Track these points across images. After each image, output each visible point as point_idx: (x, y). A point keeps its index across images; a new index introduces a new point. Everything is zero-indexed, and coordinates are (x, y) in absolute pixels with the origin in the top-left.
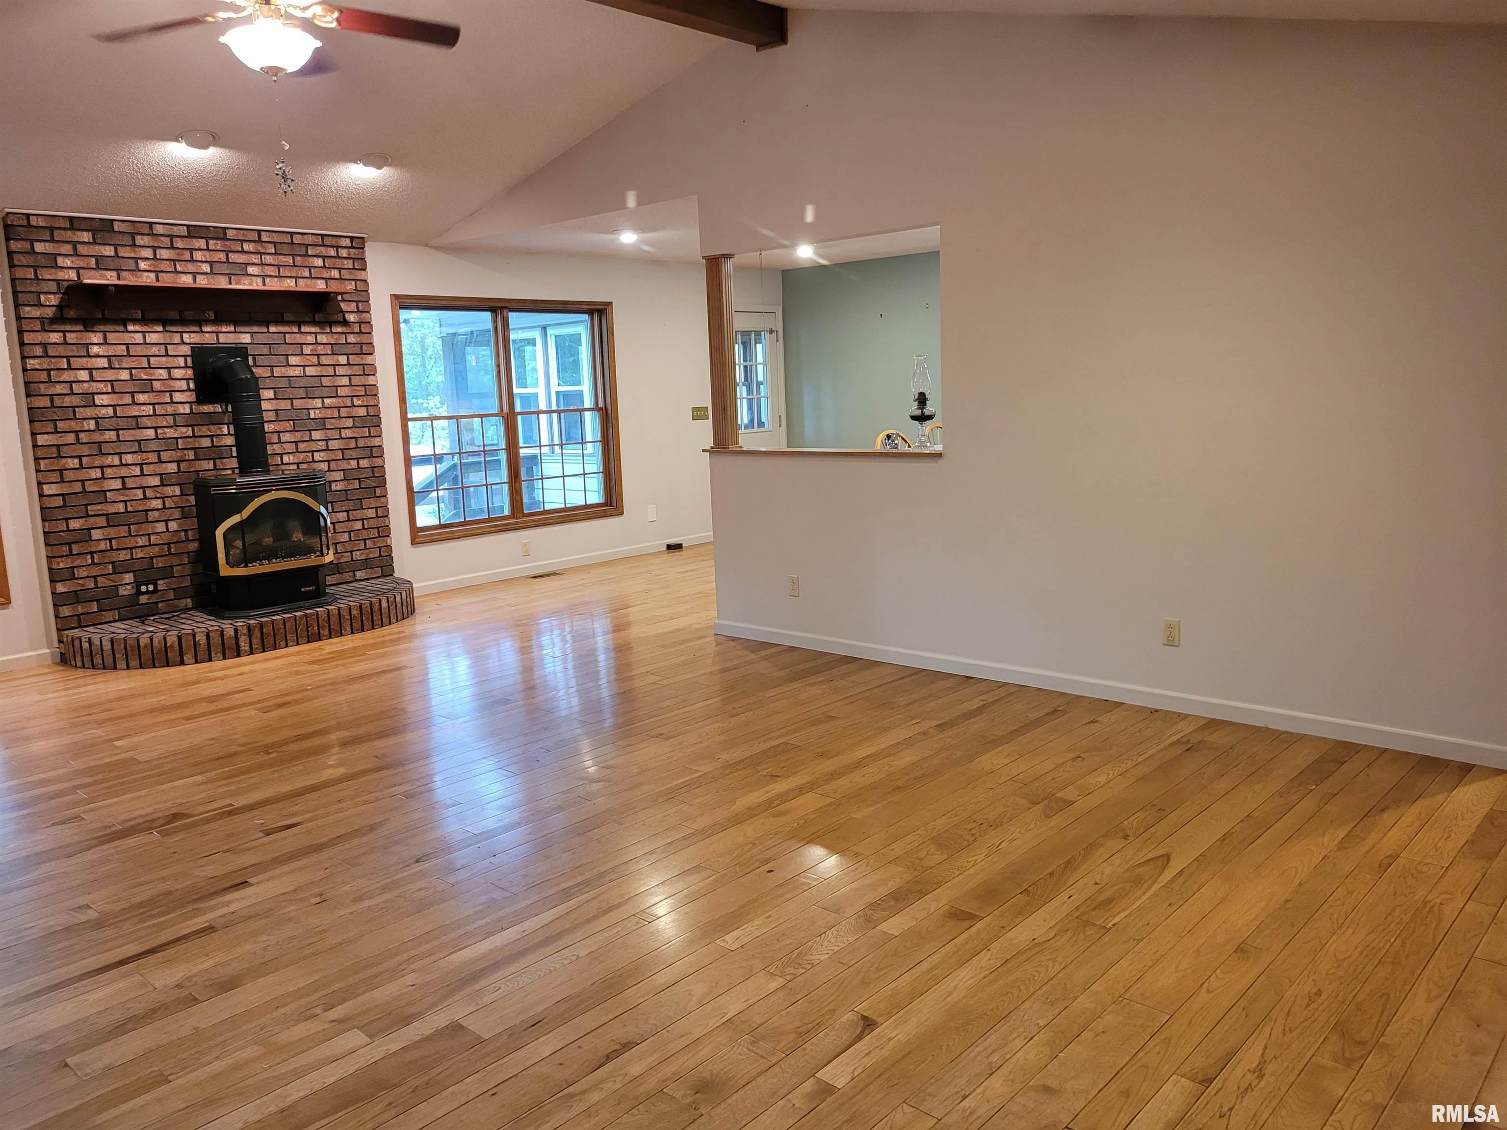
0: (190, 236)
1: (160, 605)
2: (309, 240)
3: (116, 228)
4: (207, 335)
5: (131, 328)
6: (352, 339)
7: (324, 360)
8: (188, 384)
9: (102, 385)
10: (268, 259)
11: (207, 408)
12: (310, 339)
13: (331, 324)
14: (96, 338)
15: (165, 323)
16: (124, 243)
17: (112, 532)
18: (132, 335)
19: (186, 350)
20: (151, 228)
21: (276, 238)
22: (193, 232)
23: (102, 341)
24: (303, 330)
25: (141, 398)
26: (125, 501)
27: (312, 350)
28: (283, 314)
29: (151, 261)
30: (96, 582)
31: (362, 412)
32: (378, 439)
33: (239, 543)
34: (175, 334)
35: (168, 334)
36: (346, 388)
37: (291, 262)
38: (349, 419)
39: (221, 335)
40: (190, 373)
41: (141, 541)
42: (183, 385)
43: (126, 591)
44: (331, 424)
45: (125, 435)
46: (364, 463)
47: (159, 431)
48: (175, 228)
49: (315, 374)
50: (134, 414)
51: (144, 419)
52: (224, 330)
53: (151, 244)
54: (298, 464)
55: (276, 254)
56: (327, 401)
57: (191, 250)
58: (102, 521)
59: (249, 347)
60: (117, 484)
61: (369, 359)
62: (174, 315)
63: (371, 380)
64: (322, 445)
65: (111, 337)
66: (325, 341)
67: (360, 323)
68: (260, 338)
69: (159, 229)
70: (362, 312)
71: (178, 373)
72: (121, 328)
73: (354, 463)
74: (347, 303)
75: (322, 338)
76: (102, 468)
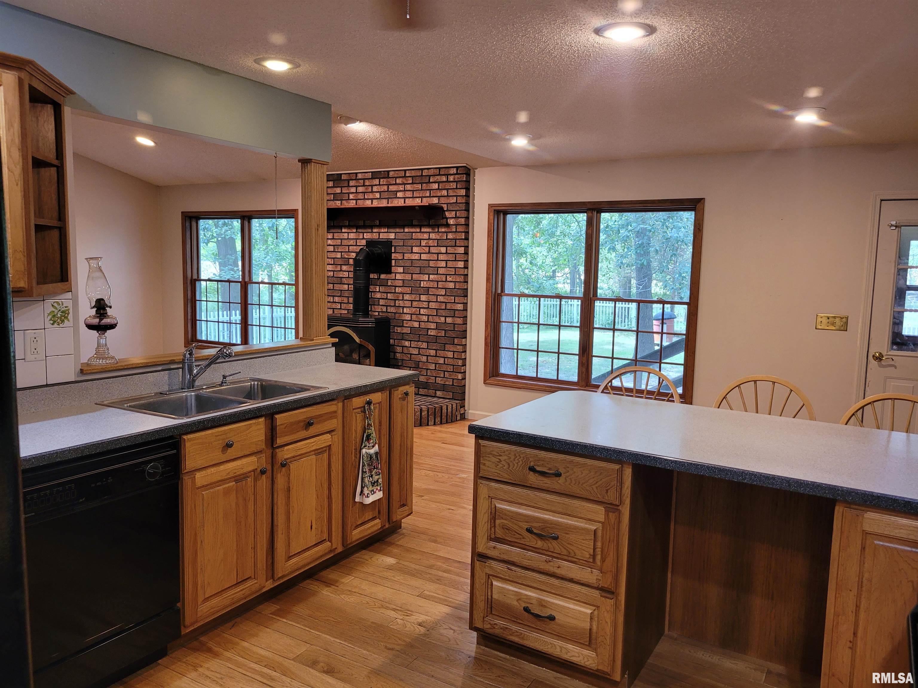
0: (372, 178)
2: (431, 172)
3: (343, 178)
4: (375, 234)
5: (343, 230)
7: (433, 250)
9: (330, 260)
10: (408, 187)
12: (426, 236)
13: (438, 226)
15: (357, 227)
16: (345, 185)
19: (364, 242)
20: (356, 176)
21: (413, 173)
22: (375, 175)
24: (422, 231)
25: (344, 268)
28: (412, 220)
29: (355, 194)
31: (451, 285)
39: (381, 234)
48: (366, 174)
50: (341, 276)
51: (344, 279)
53: (355, 185)
55: (412, 183)
57: (372, 186)
61: (460, 250)
62: (361, 223)
65: (336, 236)
66: (434, 238)
67: (457, 225)
68: (400, 236)
69: (360, 176)
72: (340, 231)
75: (433, 236)
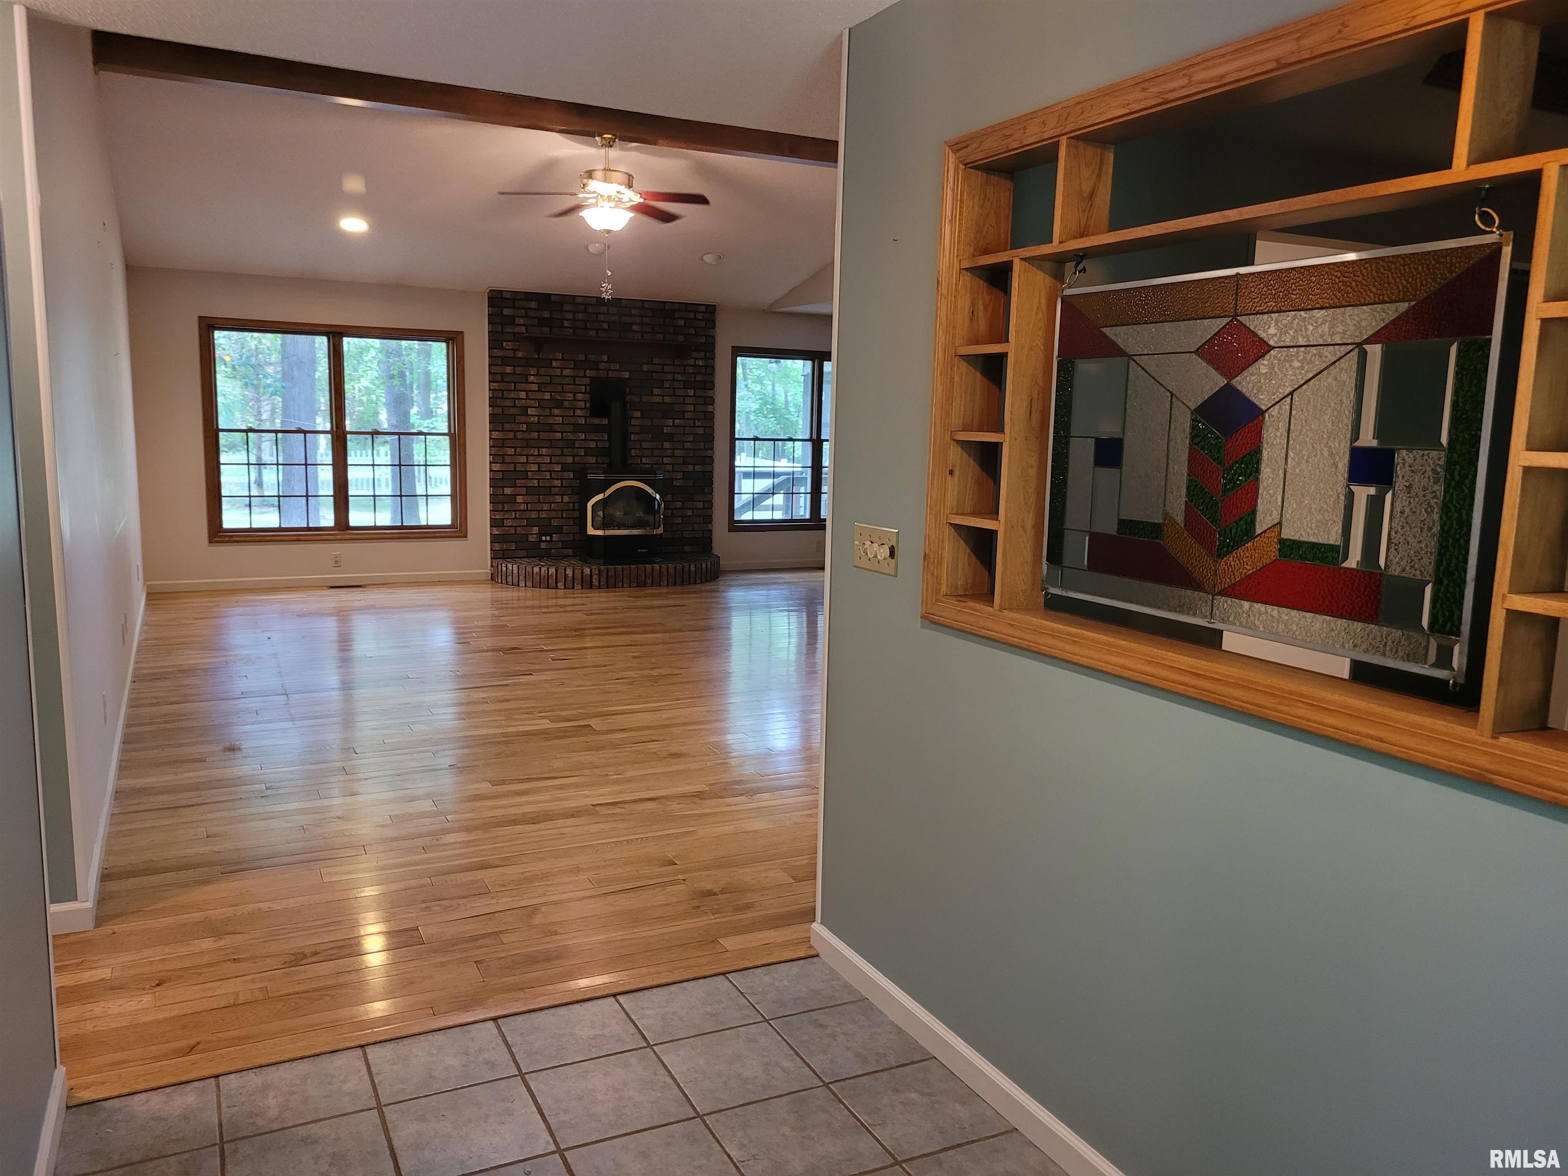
1: (553, 551)
4: (601, 372)
7: (678, 392)
8: (586, 404)
11: (596, 421)
14: (533, 371)
17: (529, 499)
18: (555, 369)
19: (587, 381)
23: (536, 373)
25: (556, 412)
26: (538, 479)
27: (670, 385)
30: (516, 530)
31: (701, 431)
32: (710, 451)
33: (601, 513)
34: (581, 370)
35: (577, 370)
37: (662, 322)
39: (610, 372)
40: (588, 396)
41: (546, 507)
42: (582, 404)
43: (533, 538)
46: (698, 468)
47: (564, 434)
51: (557, 426)
52: (612, 368)
54: (651, 464)
58: (523, 491)
59: (628, 380)
60: (535, 468)
61: (710, 393)
63: (710, 408)
64: (669, 452)
65: (542, 371)
67: (706, 367)
70: (709, 359)
71: (580, 396)
73: (691, 468)
74: (698, 352)
76: (527, 456)
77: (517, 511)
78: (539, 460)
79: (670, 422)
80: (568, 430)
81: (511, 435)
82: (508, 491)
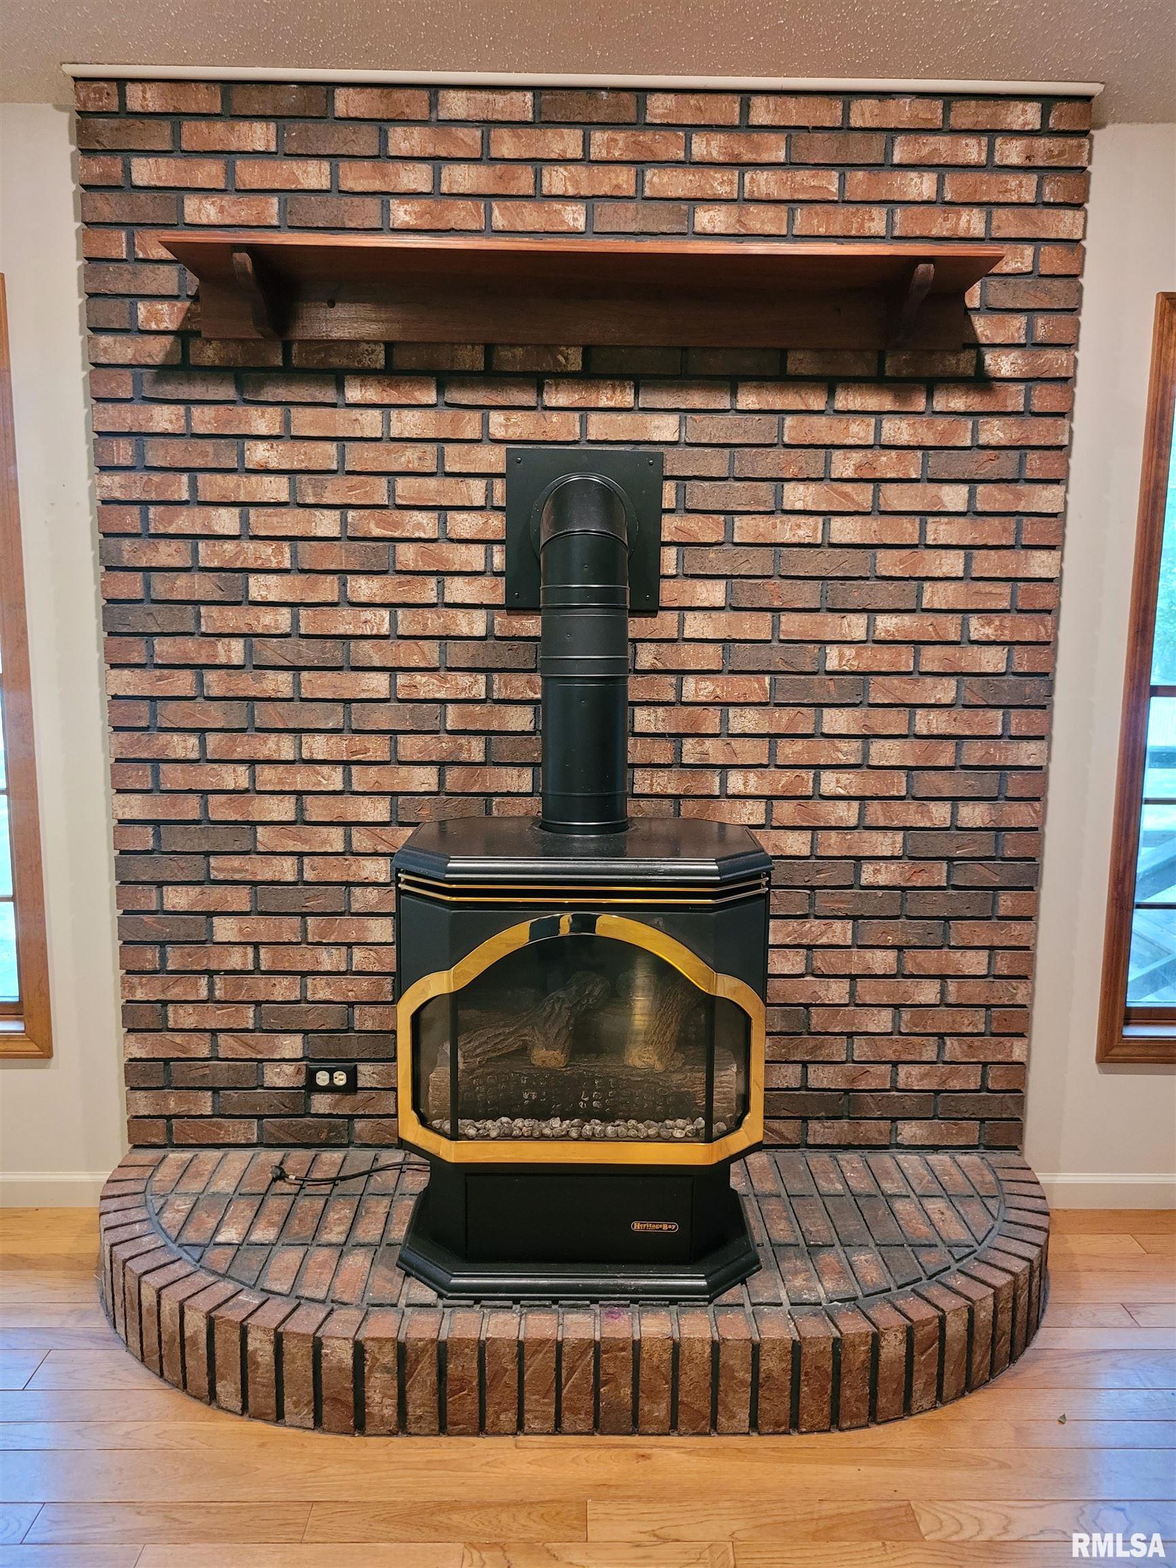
0: (542, 121)
2: (902, 113)
3: (341, 108)
4: (555, 417)
5: (354, 393)
6: (994, 432)
7: (895, 498)
8: (489, 557)
9: (267, 550)
10: (764, 183)
11: (532, 625)
12: (860, 431)
13: (931, 385)
14: (263, 421)
15: (444, 379)
16: (356, 150)
17: (262, 928)
18: (356, 413)
19: (493, 459)
20: (433, 105)
21: (795, 113)
22: (550, 108)
23: (276, 432)
24: (839, 405)
25: (363, 588)
26: (299, 855)
27: (858, 467)
28: (784, 353)
29: (426, 202)
30: (214, 1045)
31: (992, 660)
34: (468, 414)
35: (450, 413)
36: (951, 586)
37: (834, 188)
38: (945, 680)
39: (594, 417)
40: (496, 524)
41: (329, 959)
42: (474, 557)
43: (281, 1077)
44: (888, 691)
45: (316, 684)
46: (973, 815)
47: (402, 679)
48: (500, 99)
49: (858, 540)
50: (341, 630)
51: (366, 645)
52: (604, 402)
53: (430, 151)
54: (769, 799)
55: (789, 165)
56: (886, 624)
57: (538, 163)
58: (240, 899)
59: (670, 454)
60: (283, 809)
61: (1045, 501)
62: (471, 358)
63: (1042, 564)
64: (848, 752)
65: (304, 423)
66: (905, 438)
67: (1034, 381)
68: (709, 429)
69: (456, 105)
71: (464, 525)
72: (330, 395)
73: (940, 813)
74: (996, 317)
75: (898, 430)
76: (252, 763)
77: (217, 972)
78: (302, 779)
79: (856, 626)
80: (416, 661)
81: (183, 683)
82: (177, 898)
